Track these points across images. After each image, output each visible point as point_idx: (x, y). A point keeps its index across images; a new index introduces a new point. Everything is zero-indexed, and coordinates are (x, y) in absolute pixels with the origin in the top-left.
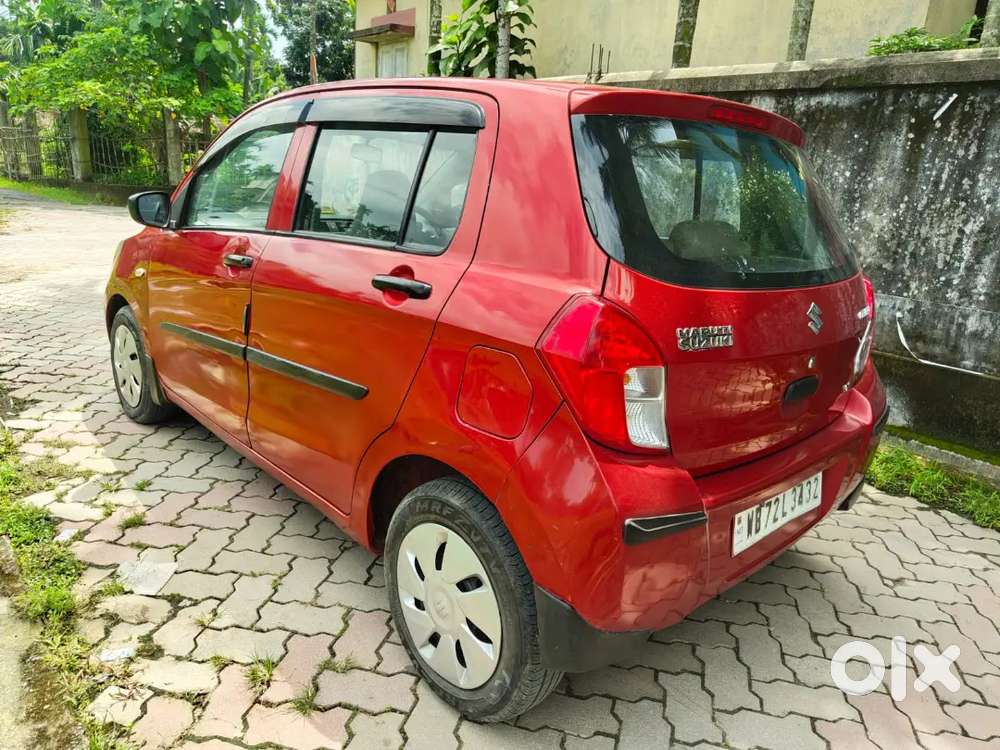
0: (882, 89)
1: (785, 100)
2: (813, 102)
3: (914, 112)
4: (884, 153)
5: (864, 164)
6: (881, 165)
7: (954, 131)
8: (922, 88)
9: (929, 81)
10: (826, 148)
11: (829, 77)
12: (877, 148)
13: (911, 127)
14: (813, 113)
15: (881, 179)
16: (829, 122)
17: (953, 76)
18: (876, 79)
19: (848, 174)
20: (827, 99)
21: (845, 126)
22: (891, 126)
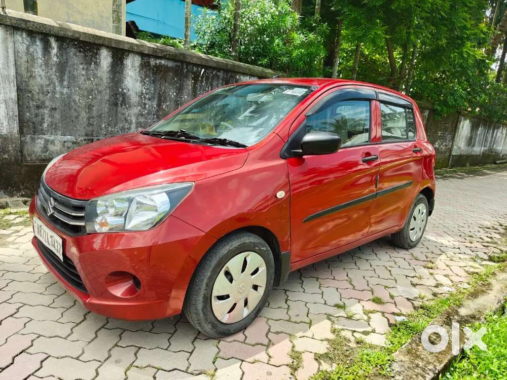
0: (182, 62)
1: (146, 59)
2: (158, 62)
3: (193, 73)
4: (186, 87)
5: (180, 90)
6: (185, 91)
7: (205, 82)
8: (194, 65)
9: (198, 63)
10: (166, 83)
11: (165, 53)
12: (183, 84)
13: (193, 79)
14: (158, 67)
15: (186, 97)
16: (165, 72)
17: (204, 63)
18: (181, 58)
19: (175, 94)
20: (163, 62)
21: (171, 74)
22: (187, 77)
